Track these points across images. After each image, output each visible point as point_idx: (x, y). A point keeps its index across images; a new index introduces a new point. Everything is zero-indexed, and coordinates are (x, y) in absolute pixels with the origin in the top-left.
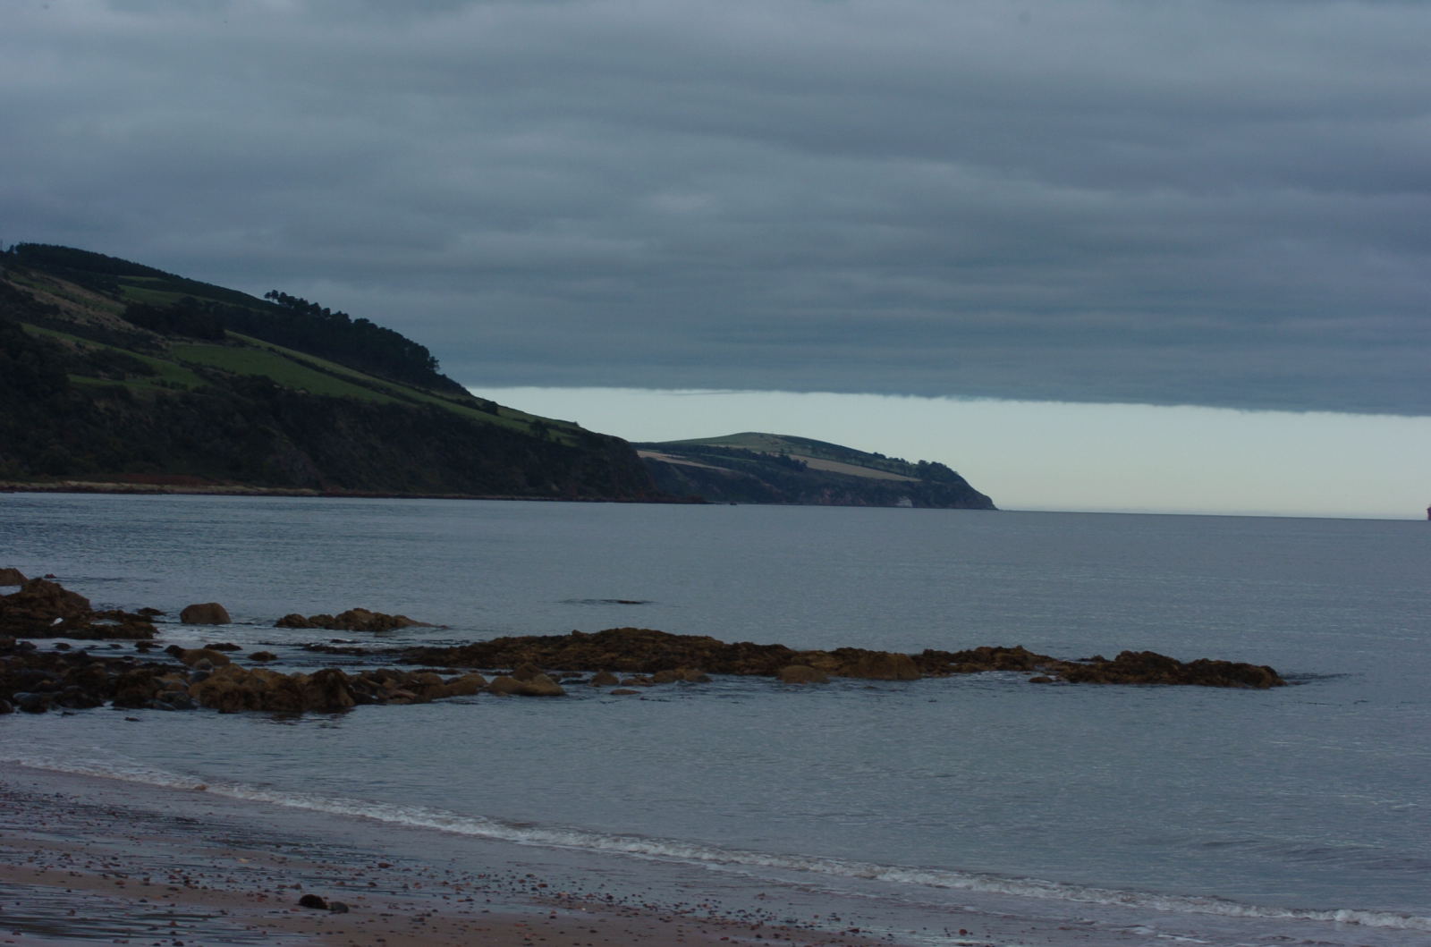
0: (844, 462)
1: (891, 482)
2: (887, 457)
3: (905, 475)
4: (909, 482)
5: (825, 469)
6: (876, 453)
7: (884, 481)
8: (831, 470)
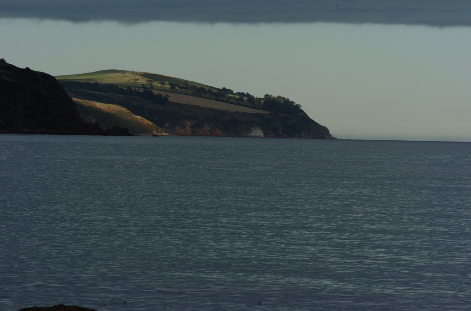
0: (200, 97)
1: (244, 114)
2: (235, 92)
3: (254, 108)
4: (259, 114)
5: (185, 103)
6: (224, 89)
7: (237, 113)
8: (190, 103)
